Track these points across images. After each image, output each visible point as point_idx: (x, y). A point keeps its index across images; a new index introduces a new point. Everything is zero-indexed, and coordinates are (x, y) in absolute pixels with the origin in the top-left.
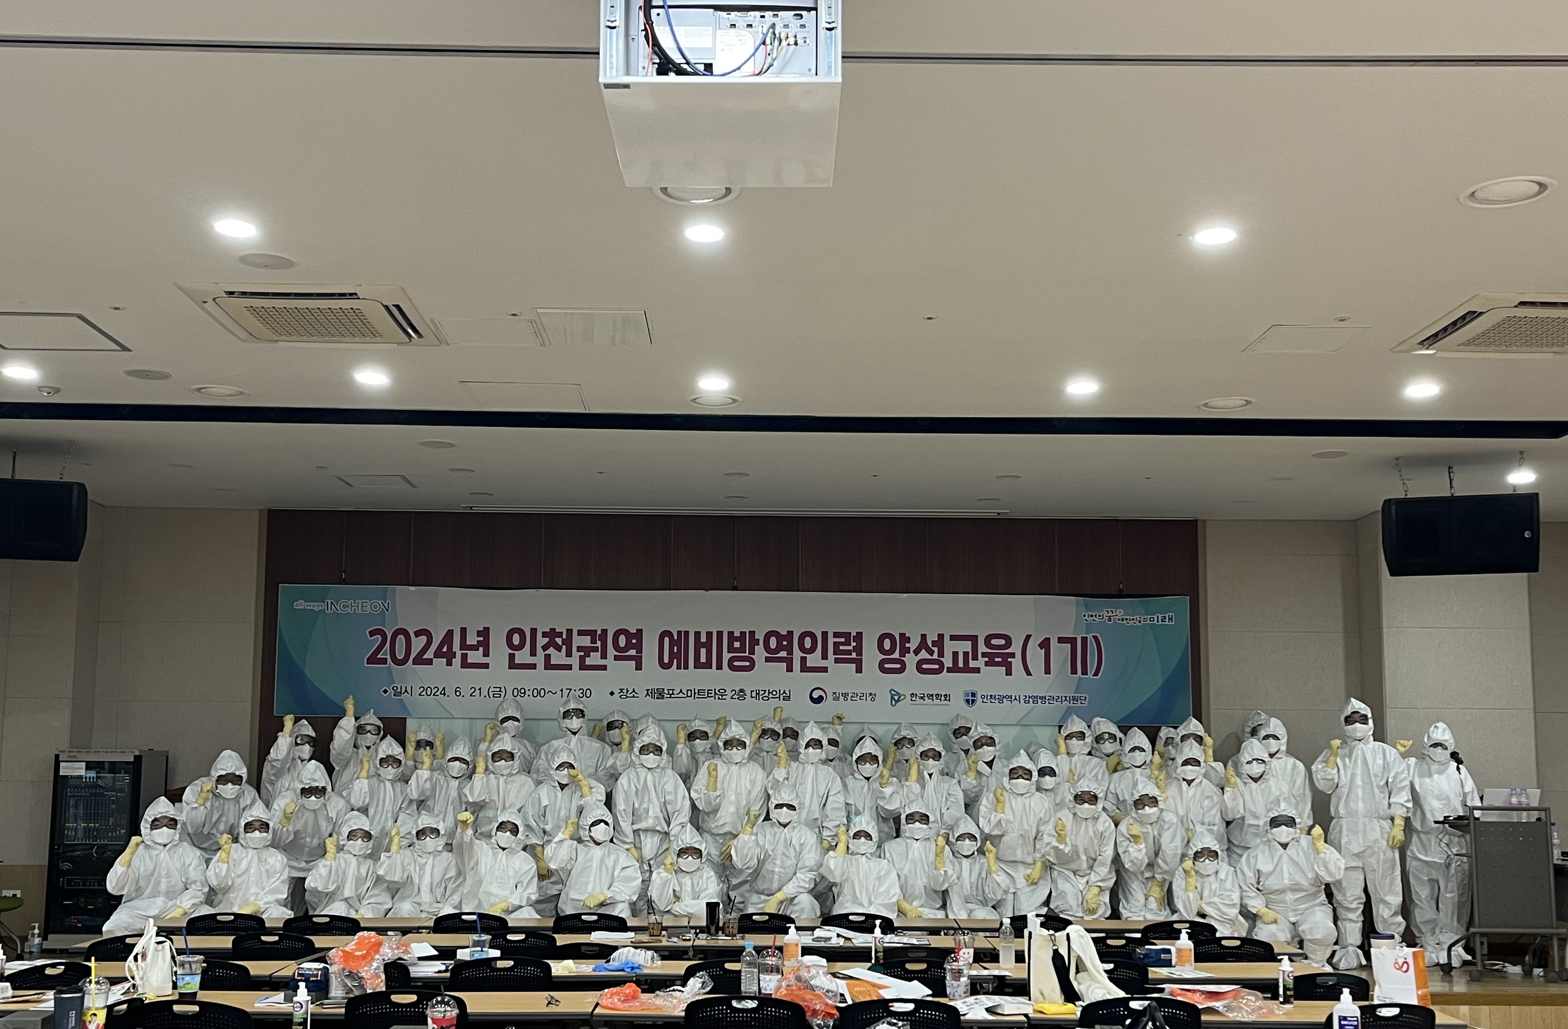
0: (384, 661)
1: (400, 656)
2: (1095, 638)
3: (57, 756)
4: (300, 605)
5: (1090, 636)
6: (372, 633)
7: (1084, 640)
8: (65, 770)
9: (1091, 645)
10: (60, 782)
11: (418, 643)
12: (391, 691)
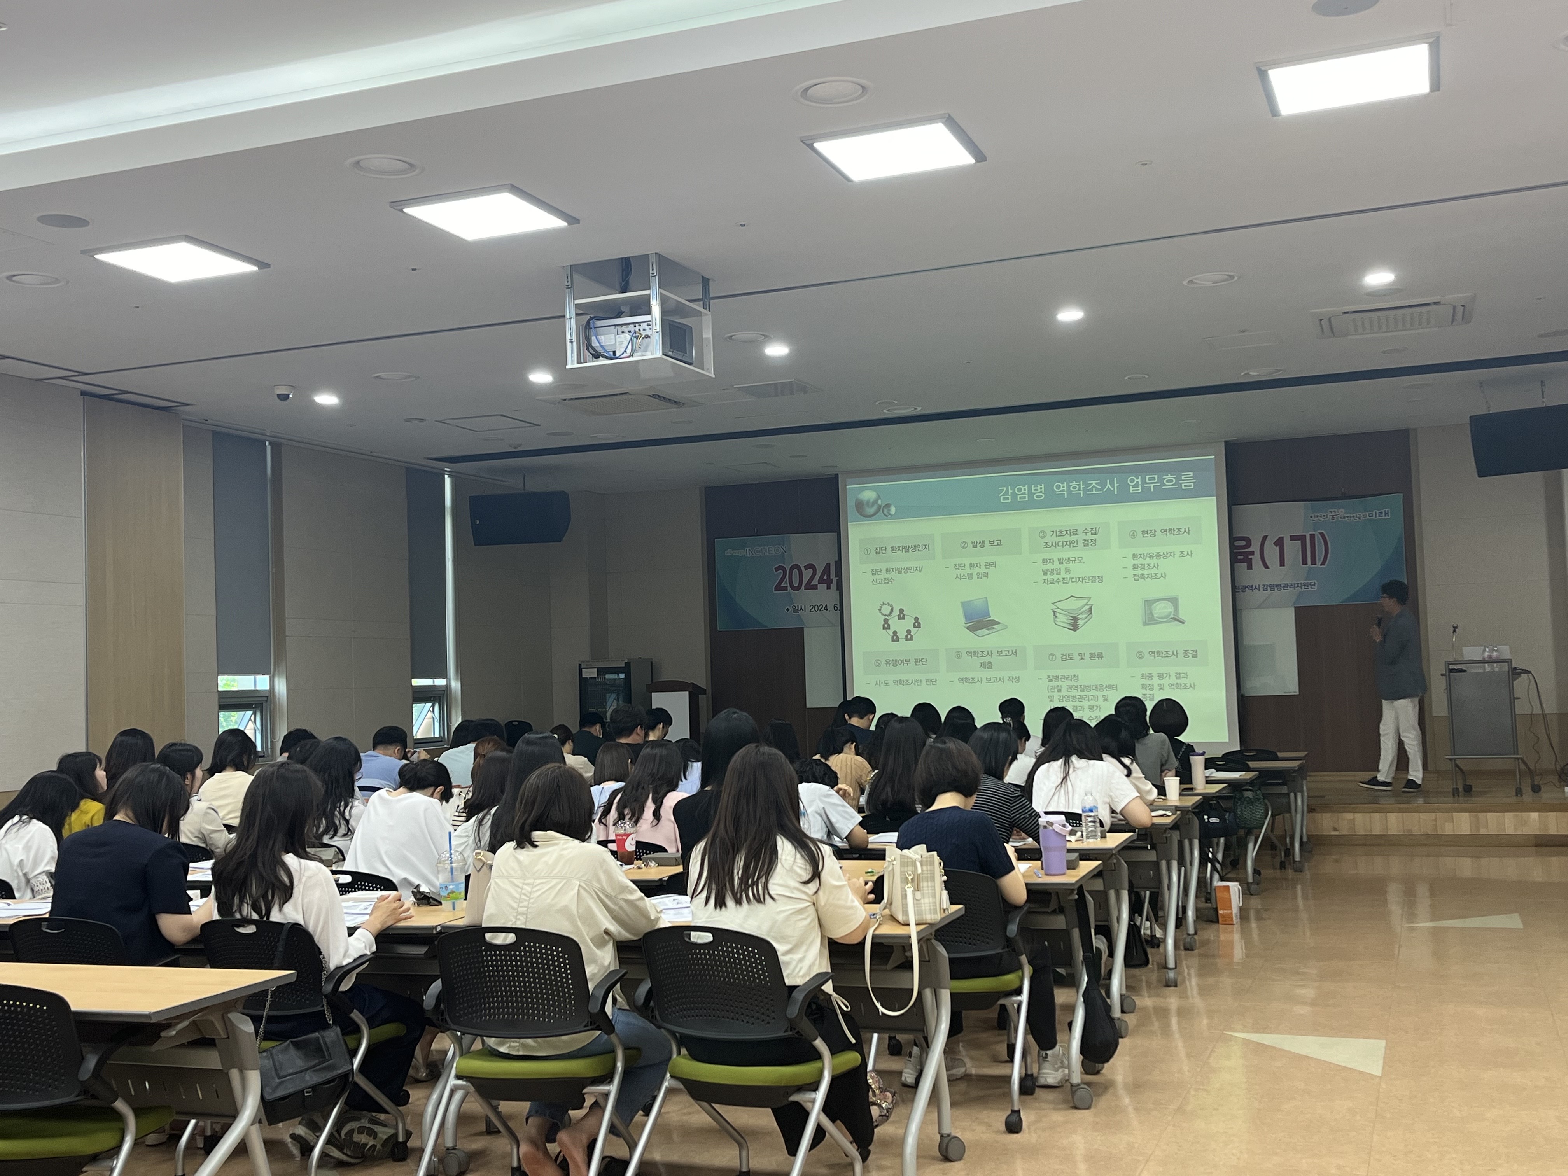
0: (785, 589)
1: (796, 584)
2: (1322, 534)
3: (580, 665)
4: (729, 553)
5: (1317, 533)
6: (777, 569)
7: (1312, 536)
8: (586, 674)
9: (1319, 540)
10: (583, 682)
11: (807, 574)
12: (791, 610)
